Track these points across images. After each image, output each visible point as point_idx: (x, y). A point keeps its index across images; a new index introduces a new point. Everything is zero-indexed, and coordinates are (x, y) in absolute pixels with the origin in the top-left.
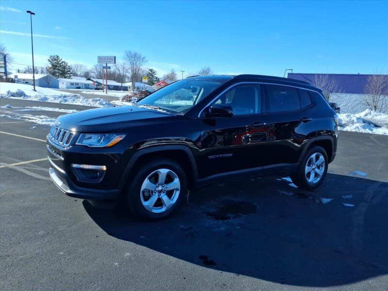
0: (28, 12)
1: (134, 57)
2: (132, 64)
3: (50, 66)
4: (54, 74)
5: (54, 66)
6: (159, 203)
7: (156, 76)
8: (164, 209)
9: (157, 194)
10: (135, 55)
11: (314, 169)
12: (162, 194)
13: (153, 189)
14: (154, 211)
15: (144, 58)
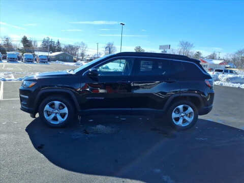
0: (121, 24)
1: (185, 44)
2: (184, 49)
6: (55, 119)
7: (202, 56)
8: (58, 123)
9: (54, 114)
10: (187, 43)
11: (182, 116)
12: (58, 115)
13: (51, 110)
14: (52, 122)
15: (192, 45)
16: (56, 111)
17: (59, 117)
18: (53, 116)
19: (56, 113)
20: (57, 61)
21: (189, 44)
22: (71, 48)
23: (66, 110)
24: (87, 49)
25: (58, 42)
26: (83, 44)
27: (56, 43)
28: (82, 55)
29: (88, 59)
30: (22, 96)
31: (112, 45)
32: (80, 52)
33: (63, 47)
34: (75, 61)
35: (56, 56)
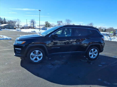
0: (39, 10)
1: (68, 21)
2: (68, 23)
3: (45, 24)
4: (46, 26)
5: (46, 24)
8: (37, 61)
9: (35, 57)
10: (69, 20)
11: (93, 54)
12: (37, 57)
13: (34, 55)
14: (34, 61)
15: (71, 21)
16: (37, 55)
17: (38, 58)
18: (35, 58)
19: (37, 56)
20: (5, 29)
21: (70, 20)
22: (12, 22)
23: (41, 54)
24: (20, 22)
25: (5, 19)
26: (18, 20)
27: (3, 19)
28: (18, 25)
29: (21, 27)
30: (16, 48)
31: (34, 20)
32: (17, 24)
33: (7, 21)
34: (15, 29)
35: (4, 26)
